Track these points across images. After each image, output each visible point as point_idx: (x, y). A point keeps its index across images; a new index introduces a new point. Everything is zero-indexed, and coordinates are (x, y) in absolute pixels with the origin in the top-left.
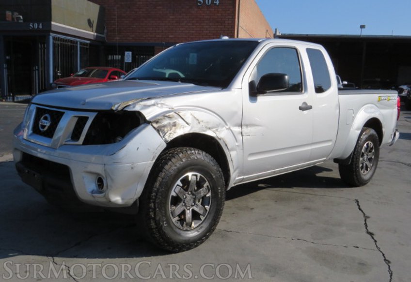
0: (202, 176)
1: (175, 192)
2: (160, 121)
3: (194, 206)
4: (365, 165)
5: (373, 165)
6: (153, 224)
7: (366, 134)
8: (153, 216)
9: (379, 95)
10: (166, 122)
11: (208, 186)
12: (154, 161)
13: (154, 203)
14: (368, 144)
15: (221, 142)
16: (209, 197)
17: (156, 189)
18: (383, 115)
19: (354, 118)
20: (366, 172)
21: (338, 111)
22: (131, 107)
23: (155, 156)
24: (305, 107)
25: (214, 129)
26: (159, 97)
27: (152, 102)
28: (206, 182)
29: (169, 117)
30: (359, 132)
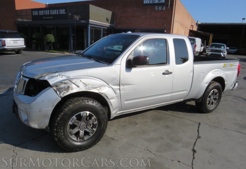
0: (90, 113)
1: (72, 122)
2: (58, 86)
3: (86, 128)
4: (211, 102)
5: (216, 102)
6: (56, 139)
7: (212, 86)
8: (56, 135)
9: (225, 63)
10: (62, 86)
11: (95, 118)
12: (53, 108)
13: (57, 129)
14: (213, 91)
15: (103, 95)
16: (96, 124)
17: (57, 121)
18: (226, 75)
19: (204, 77)
20: (212, 106)
21: (192, 74)
22: (43, 77)
23: (54, 105)
24: (167, 73)
25: (98, 89)
26: (62, 71)
27: (57, 74)
28: (93, 116)
29: (65, 83)
30: (207, 85)
